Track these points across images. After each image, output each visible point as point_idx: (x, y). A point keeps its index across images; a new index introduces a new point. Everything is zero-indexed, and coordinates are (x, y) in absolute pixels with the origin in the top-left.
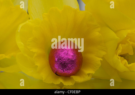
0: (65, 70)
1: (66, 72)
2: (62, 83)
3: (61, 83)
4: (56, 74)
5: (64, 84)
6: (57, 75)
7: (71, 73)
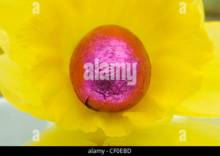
0: (107, 95)
1: (110, 98)
2: (101, 129)
3: (99, 129)
4: (86, 104)
5: (107, 134)
6: (89, 107)
7: (122, 101)
